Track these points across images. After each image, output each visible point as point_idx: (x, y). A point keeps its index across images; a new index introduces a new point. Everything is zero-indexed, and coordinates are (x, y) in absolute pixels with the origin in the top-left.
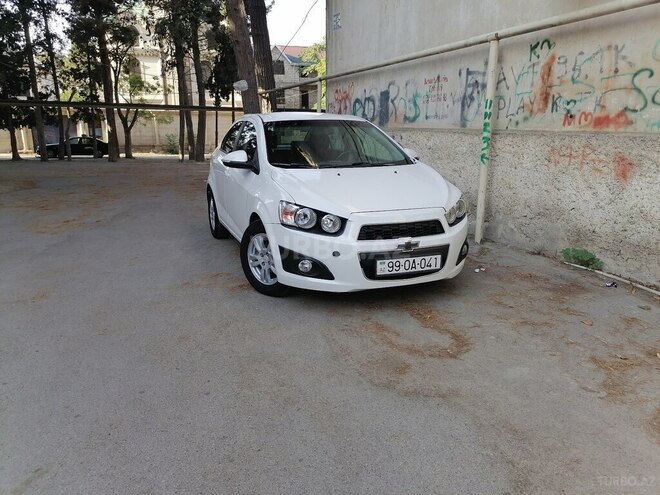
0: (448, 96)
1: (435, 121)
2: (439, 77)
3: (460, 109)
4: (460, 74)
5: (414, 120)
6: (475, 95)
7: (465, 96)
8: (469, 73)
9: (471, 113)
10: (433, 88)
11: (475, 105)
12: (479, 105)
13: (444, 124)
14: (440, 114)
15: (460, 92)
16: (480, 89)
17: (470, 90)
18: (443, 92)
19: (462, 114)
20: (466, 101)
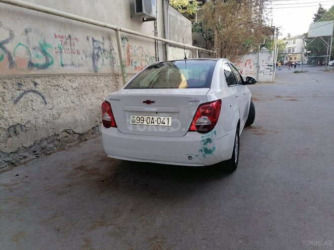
0: (81, 52)
1: (72, 68)
2: (70, 36)
3: (92, 61)
4: (88, 39)
5: (46, 66)
6: (100, 54)
7: (93, 54)
8: (94, 41)
9: (99, 63)
10: (66, 43)
11: (100, 60)
12: (103, 60)
13: (81, 70)
14: (76, 63)
15: (90, 50)
16: (102, 51)
17: (96, 51)
18: (76, 48)
19: (94, 65)
20: (95, 57)
